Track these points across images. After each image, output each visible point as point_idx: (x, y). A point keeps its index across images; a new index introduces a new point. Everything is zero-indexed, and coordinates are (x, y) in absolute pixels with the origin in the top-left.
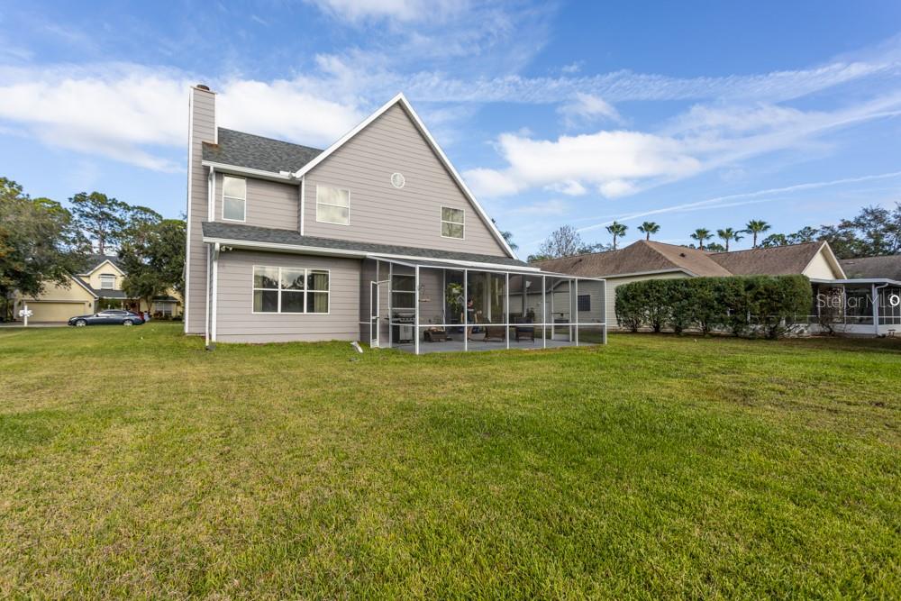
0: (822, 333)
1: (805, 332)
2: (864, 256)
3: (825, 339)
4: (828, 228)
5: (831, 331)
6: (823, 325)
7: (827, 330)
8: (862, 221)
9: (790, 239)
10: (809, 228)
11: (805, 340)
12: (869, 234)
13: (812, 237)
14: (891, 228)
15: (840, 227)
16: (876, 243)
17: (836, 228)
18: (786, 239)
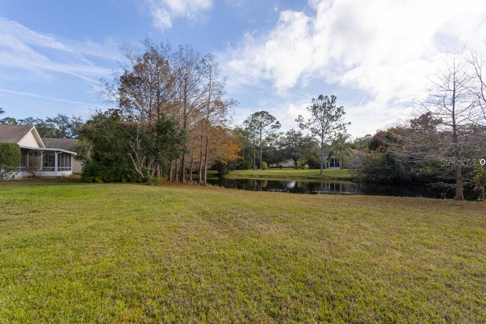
0: (29, 177)
1: (16, 176)
2: (57, 138)
3: (29, 180)
4: (40, 120)
5: (34, 175)
6: (29, 172)
7: (32, 175)
8: (57, 120)
9: (20, 122)
10: (32, 118)
11: (16, 181)
12: (60, 127)
13: (32, 123)
14: (69, 126)
15: (47, 121)
16: (63, 132)
17: (44, 121)
18: (17, 121)
